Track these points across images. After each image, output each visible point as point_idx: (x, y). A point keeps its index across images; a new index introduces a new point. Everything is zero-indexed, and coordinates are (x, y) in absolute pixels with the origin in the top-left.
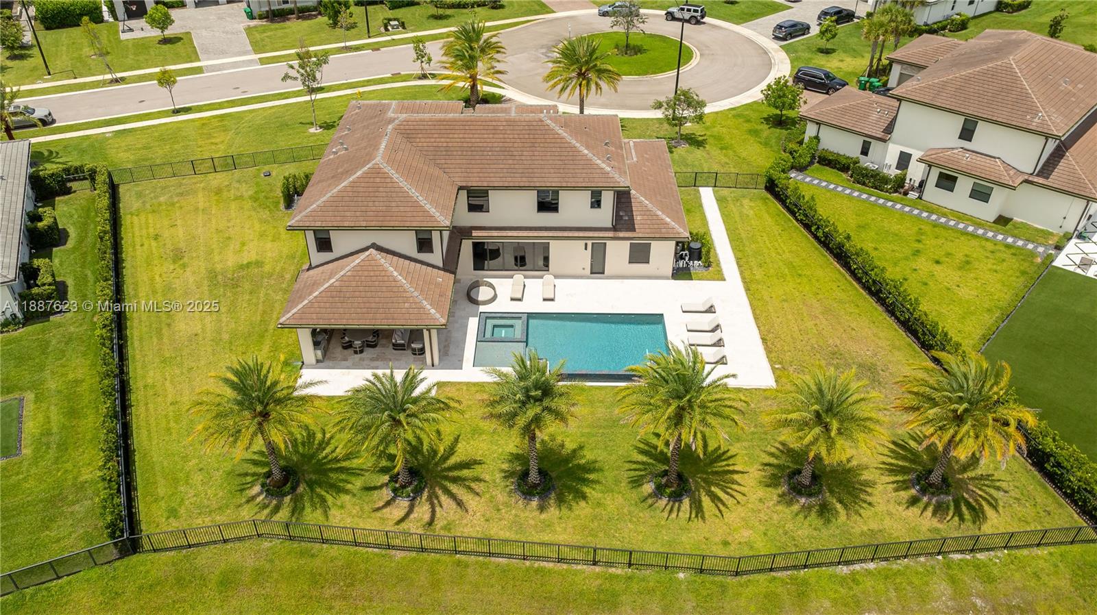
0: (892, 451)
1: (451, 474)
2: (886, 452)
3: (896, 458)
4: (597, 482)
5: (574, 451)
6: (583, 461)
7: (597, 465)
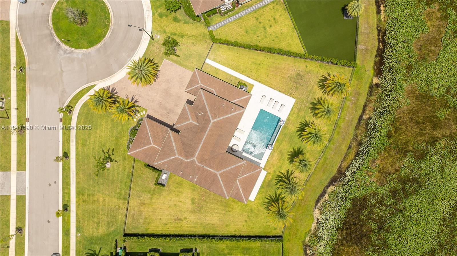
0: (321, 89)
1: (289, 176)
2: (320, 90)
3: (322, 89)
4: (303, 149)
5: (293, 150)
6: (297, 149)
7: (299, 147)
